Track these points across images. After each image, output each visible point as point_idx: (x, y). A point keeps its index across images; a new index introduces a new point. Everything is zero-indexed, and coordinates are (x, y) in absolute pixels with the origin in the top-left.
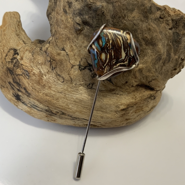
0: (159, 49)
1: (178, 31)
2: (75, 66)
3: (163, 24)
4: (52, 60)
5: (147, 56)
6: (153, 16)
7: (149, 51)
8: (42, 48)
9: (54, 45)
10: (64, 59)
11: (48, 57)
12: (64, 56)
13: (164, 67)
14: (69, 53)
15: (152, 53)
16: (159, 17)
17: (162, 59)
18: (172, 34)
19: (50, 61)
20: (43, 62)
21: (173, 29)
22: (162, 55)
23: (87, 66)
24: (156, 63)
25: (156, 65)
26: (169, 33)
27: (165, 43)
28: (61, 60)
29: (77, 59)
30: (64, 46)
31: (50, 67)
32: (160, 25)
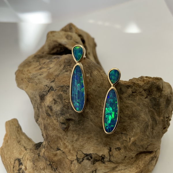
0: (143, 118)
1: (153, 96)
2: (73, 161)
3: (138, 97)
4: (51, 163)
5: (134, 128)
6: (126, 94)
7: (135, 123)
8: (39, 154)
9: (49, 148)
10: (62, 158)
11: (47, 161)
12: (61, 155)
13: (154, 131)
14: (64, 150)
15: (138, 123)
16: (131, 93)
17: (150, 125)
18: (149, 101)
19: (50, 164)
20: (45, 167)
21: (148, 96)
22: (148, 123)
23: (84, 157)
24: (145, 131)
25: (146, 132)
26: (146, 101)
27: (146, 111)
28: (59, 160)
29: (73, 154)
30: (58, 146)
31: (52, 170)
32: (136, 98)
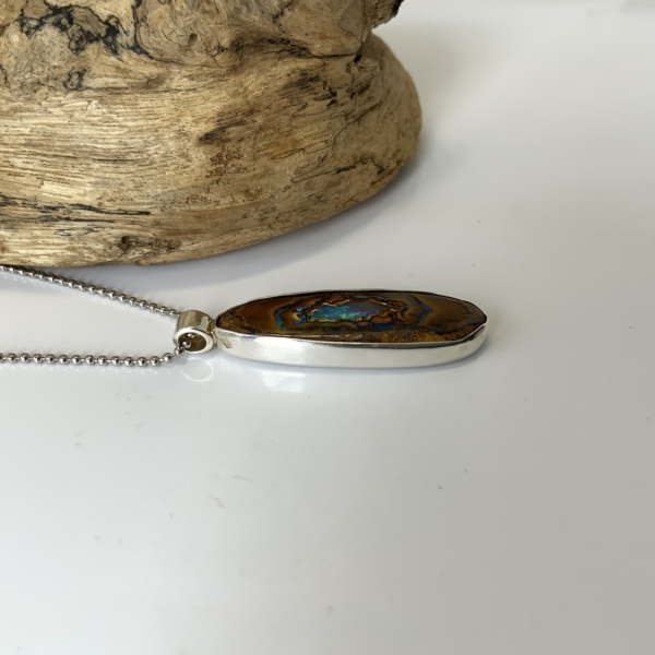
2: (8, 25)
23: (48, 16)
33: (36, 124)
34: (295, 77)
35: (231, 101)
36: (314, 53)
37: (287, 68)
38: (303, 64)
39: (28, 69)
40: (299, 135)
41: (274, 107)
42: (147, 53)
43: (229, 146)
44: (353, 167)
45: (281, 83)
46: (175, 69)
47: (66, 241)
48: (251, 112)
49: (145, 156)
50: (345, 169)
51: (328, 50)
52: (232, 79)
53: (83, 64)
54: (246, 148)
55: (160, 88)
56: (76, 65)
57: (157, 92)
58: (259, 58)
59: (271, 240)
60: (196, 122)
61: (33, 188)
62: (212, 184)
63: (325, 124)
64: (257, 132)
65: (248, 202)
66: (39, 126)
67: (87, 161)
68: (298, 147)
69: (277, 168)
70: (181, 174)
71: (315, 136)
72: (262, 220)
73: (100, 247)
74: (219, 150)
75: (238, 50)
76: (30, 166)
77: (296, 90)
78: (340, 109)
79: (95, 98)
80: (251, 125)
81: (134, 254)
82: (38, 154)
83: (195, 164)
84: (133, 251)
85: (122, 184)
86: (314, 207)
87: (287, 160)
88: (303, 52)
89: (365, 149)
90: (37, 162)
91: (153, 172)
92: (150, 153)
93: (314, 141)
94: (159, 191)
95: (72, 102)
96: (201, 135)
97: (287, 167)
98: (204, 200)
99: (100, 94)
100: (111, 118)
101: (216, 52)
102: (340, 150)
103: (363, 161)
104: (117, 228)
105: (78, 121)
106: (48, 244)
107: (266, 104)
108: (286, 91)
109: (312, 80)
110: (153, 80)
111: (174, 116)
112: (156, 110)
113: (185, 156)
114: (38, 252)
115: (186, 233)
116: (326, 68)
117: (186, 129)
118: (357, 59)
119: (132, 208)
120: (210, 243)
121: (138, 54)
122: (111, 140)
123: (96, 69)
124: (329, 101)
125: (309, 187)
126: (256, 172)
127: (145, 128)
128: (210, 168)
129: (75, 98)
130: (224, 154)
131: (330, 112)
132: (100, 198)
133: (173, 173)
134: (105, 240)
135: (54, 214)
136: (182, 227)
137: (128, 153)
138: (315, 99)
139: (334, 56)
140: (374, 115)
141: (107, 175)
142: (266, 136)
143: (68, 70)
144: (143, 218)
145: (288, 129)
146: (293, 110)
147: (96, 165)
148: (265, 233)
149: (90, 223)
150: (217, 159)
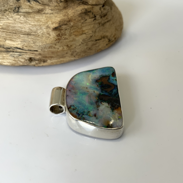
33: (4, 23)
34: (83, 11)
35: (63, 18)
36: (90, 4)
37: (81, 8)
38: (86, 7)
39: (3, 6)
40: (84, 29)
41: (77, 20)
42: (39, 2)
43: (62, 31)
44: (101, 39)
45: (79, 13)
46: (47, 7)
47: (13, 58)
48: (69, 21)
49: (37, 33)
50: (98, 40)
51: (94, 3)
52: (64, 11)
53: (19, 5)
54: (67, 32)
55: (42, 13)
56: (17, 5)
57: (41, 14)
58: (73, 4)
59: (75, 60)
60: (52, 23)
61: (3, 42)
62: (57, 43)
63: (92, 26)
64: (71, 27)
65: (68, 49)
66: (5, 23)
67: (19, 34)
68: (84, 33)
69: (77, 39)
70: (47, 39)
71: (89, 29)
72: (72, 54)
73: (23, 60)
74: (59, 33)
75: (66, 2)
76: (2, 35)
77: (84, 15)
78: (97, 21)
79: (22, 15)
80: (69, 25)
81: (33, 63)
82: (5, 32)
83: (52, 37)
84: (33, 62)
85: (29, 42)
86: (88, 51)
87: (80, 37)
88: (86, 3)
89: (105, 34)
90: (4, 34)
91: (39, 38)
92: (38, 33)
93: (89, 31)
94: (41, 44)
95: (16, 16)
96: (54, 28)
97: (80, 39)
98: (54, 47)
99: (24, 14)
100: (27, 21)
101: (59, 2)
102: (97, 34)
103: (104, 37)
104: (28, 55)
105: (17, 22)
106: (8, 59)
107: (74, 19)
108: (80, 15)
109: (89, 12)
110: (40, 10)
111: (46, 22)
112: (41, 19)
113: (48, 34)
114: (5, 61)
115: (49, 57)
116: (93, 8)
117: (49, 26)
118: (103, 6)
119: (32, 49)
120: (56, 61)
121: (36, 2)
122: (26, 28)
123: (23, 6)
124: (94, 19)
125: (87, 45)
126: (70, 40)
127: (37, 25)
128: (57, 38)
129: (17, 15)
130: (61, 34)
131: (94, 22)
132: (23, 46)
133: (45, 39)
134: (24, 58)
135: (9, 50)
136: (47, 56)
137: (32, 32)
138: (90, 18)
139: (96, 5)
140: (108, 24)
141: (25, 39)
142: (74, 29)
143: (15, 6)
144: (36, 52)
145: (81, 27)
146: (82, 21)
147: (22, 36)
148: (73, 58)
149: (20, 53)
150: (58, 35)
